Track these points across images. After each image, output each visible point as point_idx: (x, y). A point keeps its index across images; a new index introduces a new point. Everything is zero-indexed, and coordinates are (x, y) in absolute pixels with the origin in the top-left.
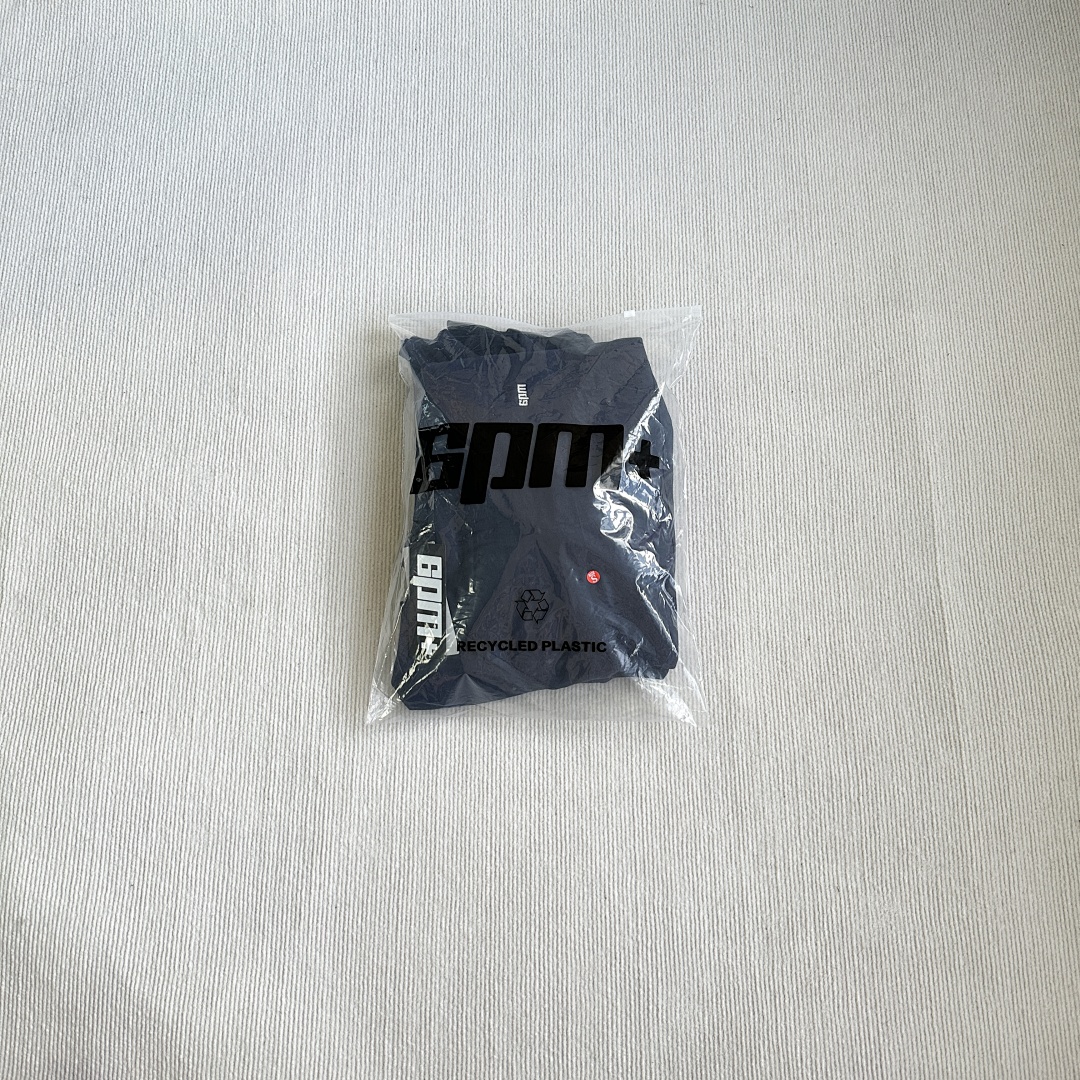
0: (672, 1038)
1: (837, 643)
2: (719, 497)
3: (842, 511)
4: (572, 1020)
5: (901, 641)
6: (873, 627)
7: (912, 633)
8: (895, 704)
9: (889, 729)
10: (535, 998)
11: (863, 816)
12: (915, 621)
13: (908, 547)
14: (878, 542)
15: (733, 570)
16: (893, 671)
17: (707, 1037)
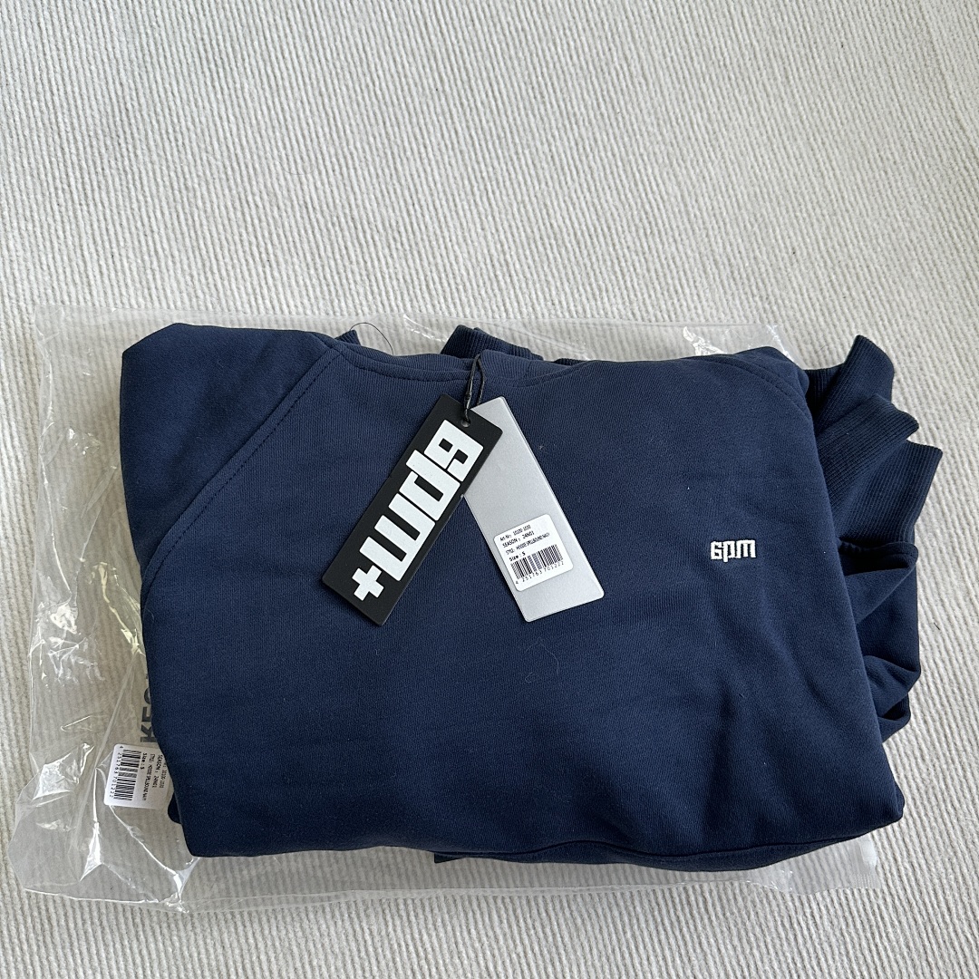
0: (740, 940)
1: (837, 247)
2: (600, 60)
3: (794, 46)
4: (569, 960)
5: (930, 223)
6: (883, 212)
7: (944, 207)
8: (946, 319)
9: (950, 359)
10: (497, 941)
11: (944, 502)
12: (943, 189)
13: (902, 81)
14: (858, 83)
15: (650, 171)
16: (931, 270)
17: (794, 920)
